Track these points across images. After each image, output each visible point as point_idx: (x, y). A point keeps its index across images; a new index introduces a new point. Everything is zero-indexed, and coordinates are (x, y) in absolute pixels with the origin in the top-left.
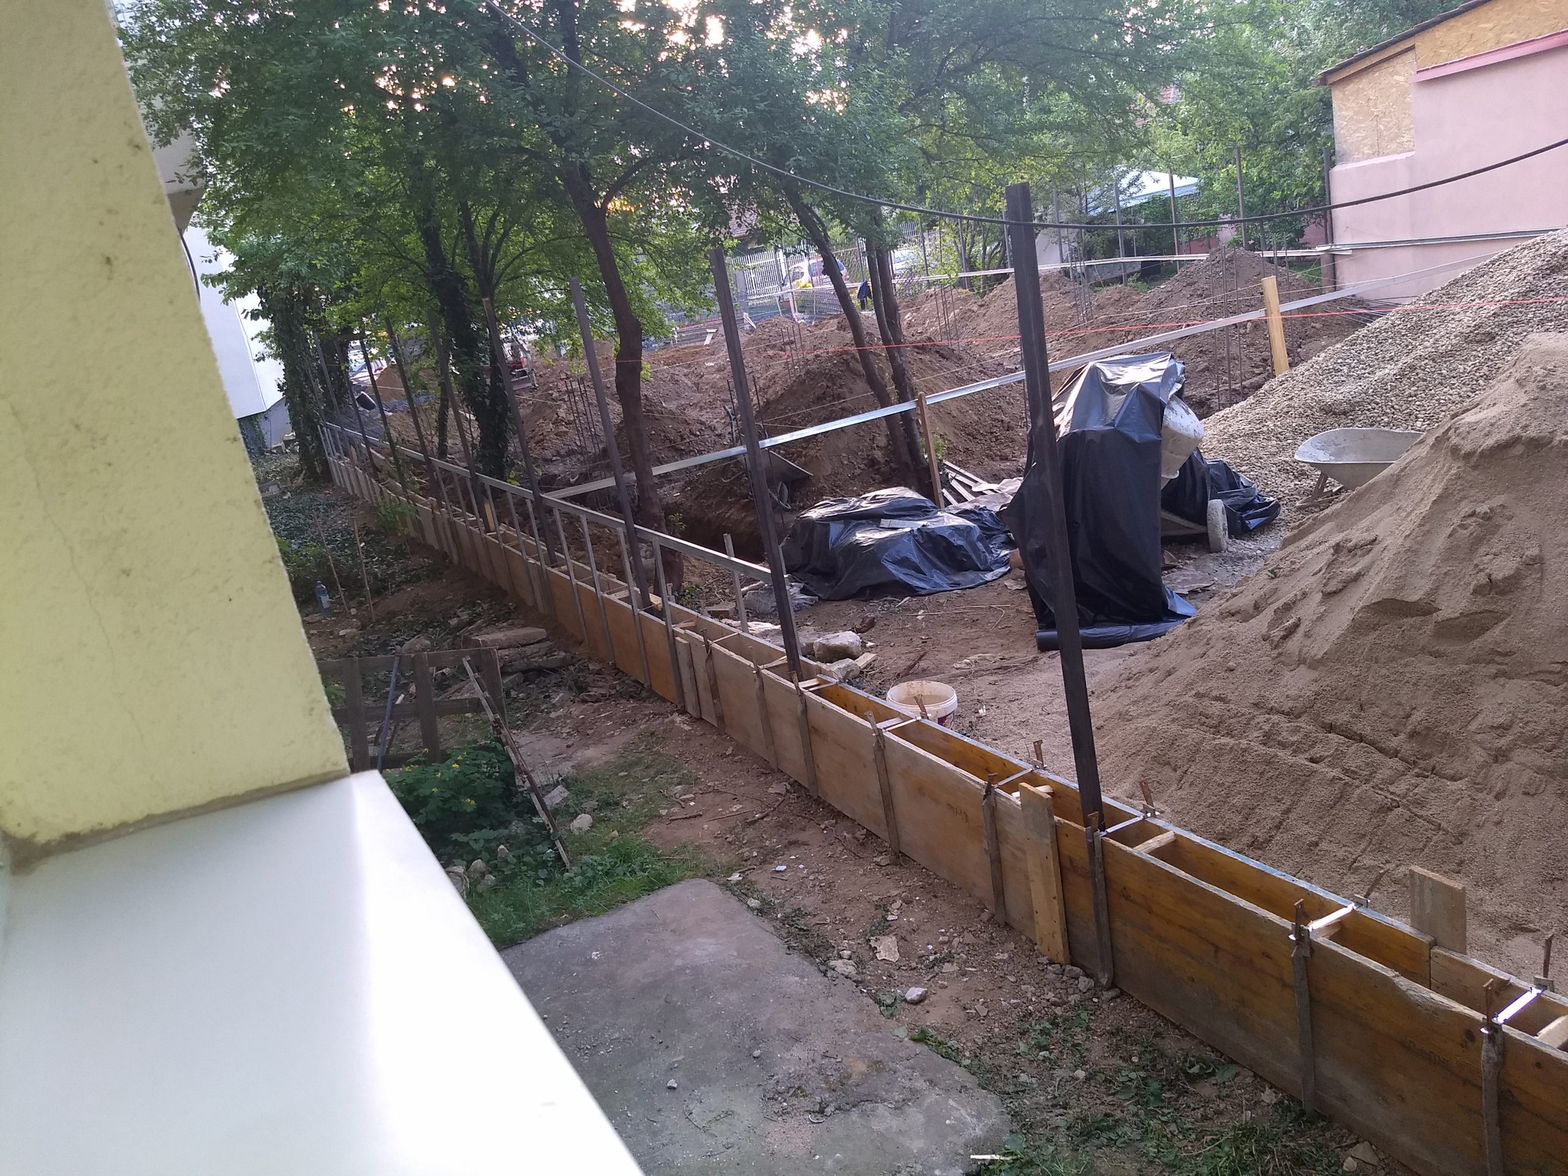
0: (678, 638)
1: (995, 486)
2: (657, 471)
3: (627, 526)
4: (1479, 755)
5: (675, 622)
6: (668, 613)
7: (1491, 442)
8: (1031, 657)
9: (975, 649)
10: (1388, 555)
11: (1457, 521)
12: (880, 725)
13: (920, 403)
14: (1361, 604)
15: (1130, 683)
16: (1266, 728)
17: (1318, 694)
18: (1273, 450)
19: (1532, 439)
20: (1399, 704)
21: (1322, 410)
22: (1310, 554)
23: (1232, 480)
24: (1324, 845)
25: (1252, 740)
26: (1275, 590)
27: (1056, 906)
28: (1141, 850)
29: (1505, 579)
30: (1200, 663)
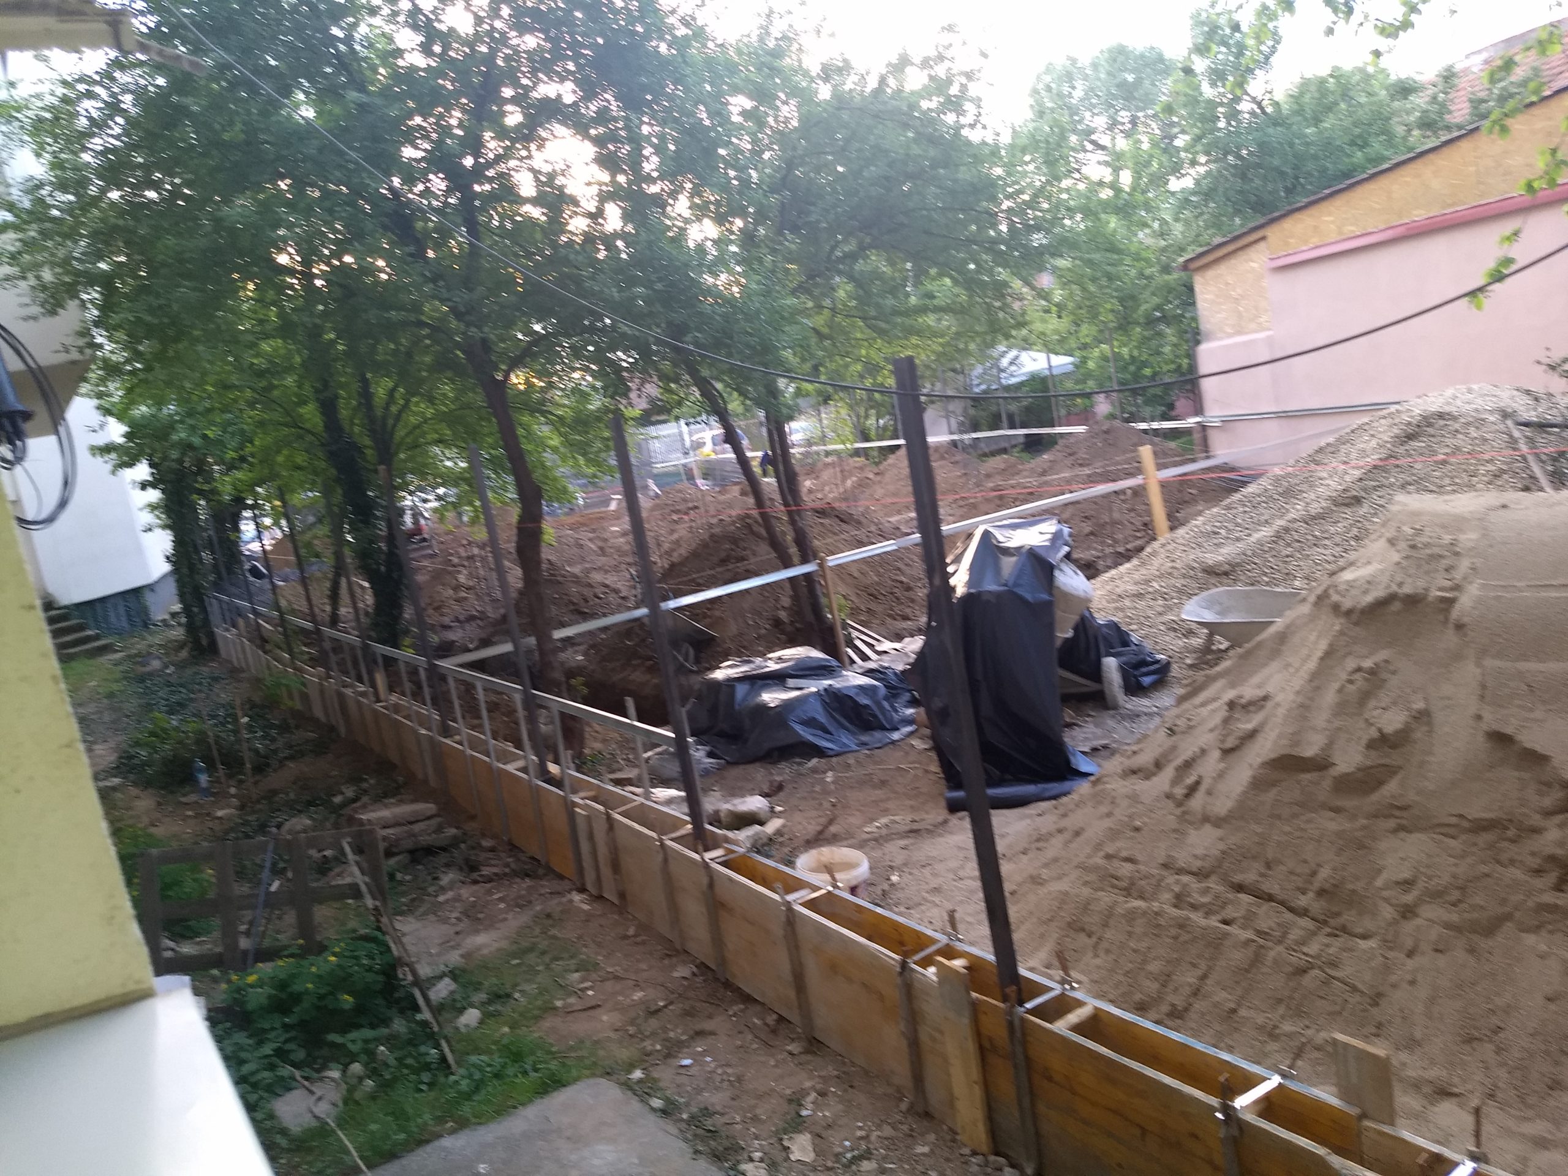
0: (578, 810)
1: (897, 645)
2: (559, 634)
3: (525, 692)
4: (1387, 912)
5: (575, 792)
6: (567, 783)
7: (1369, 599)
8: (940, 819)
9: (886, 812)
10: (1281, 711)
11: (1344, 676)
12: (790, 898)
13: (821, 565)
14: (1259, 760)
15: (1040, 845)
16: (1177, 889)
17: (1223, 852)
18: (1160, 609)
19: (1408, 596)
20: (1305, 861)
21: (1205, 571)
22: (1204, 711)
23: (1124, 639)
24: (1243, 1012)
25: (1163, 903)
26: (1174, 748)
27: (978, 1091)
28: (1061, 1026)
29: (1397, 732)
30: (1107, 823)
